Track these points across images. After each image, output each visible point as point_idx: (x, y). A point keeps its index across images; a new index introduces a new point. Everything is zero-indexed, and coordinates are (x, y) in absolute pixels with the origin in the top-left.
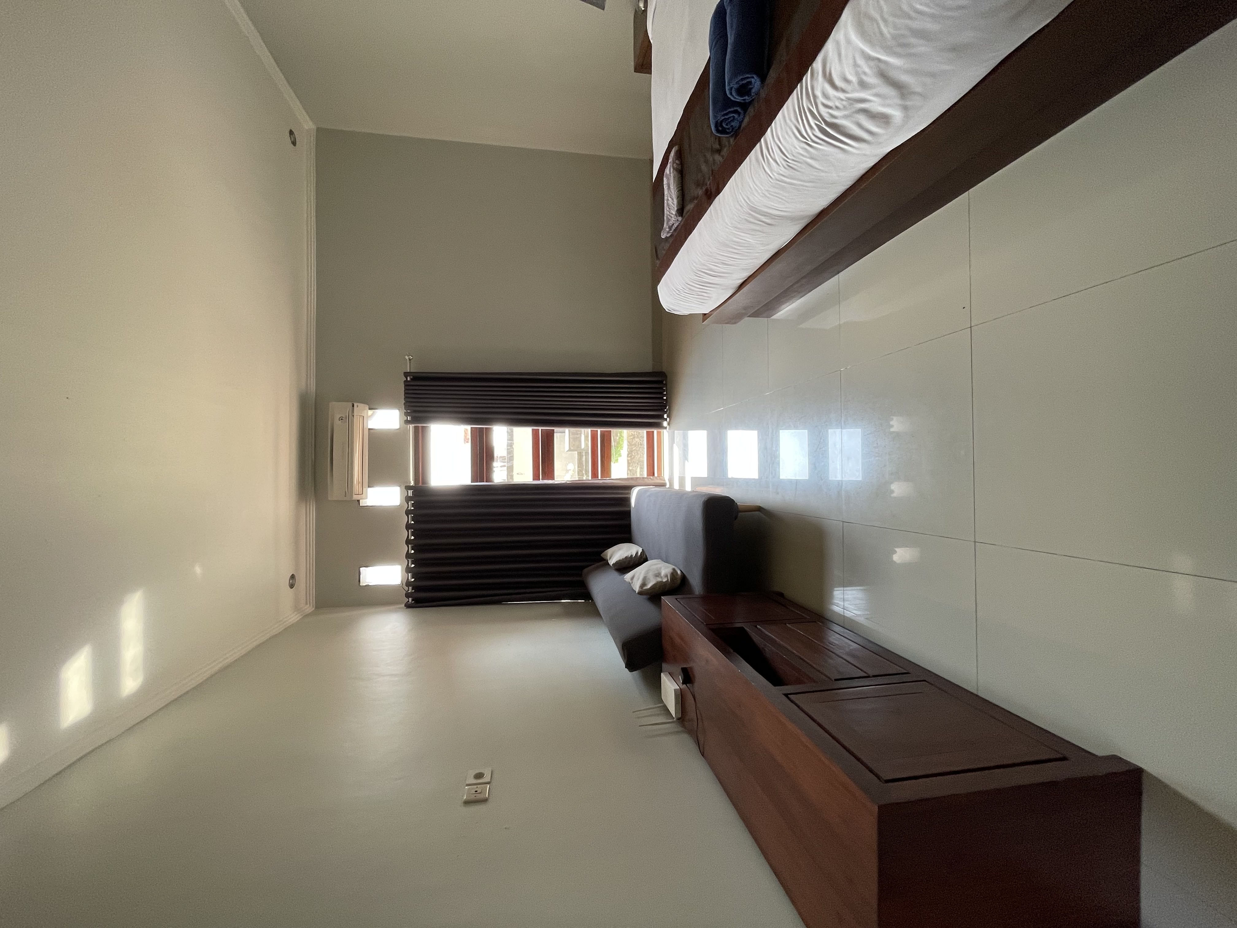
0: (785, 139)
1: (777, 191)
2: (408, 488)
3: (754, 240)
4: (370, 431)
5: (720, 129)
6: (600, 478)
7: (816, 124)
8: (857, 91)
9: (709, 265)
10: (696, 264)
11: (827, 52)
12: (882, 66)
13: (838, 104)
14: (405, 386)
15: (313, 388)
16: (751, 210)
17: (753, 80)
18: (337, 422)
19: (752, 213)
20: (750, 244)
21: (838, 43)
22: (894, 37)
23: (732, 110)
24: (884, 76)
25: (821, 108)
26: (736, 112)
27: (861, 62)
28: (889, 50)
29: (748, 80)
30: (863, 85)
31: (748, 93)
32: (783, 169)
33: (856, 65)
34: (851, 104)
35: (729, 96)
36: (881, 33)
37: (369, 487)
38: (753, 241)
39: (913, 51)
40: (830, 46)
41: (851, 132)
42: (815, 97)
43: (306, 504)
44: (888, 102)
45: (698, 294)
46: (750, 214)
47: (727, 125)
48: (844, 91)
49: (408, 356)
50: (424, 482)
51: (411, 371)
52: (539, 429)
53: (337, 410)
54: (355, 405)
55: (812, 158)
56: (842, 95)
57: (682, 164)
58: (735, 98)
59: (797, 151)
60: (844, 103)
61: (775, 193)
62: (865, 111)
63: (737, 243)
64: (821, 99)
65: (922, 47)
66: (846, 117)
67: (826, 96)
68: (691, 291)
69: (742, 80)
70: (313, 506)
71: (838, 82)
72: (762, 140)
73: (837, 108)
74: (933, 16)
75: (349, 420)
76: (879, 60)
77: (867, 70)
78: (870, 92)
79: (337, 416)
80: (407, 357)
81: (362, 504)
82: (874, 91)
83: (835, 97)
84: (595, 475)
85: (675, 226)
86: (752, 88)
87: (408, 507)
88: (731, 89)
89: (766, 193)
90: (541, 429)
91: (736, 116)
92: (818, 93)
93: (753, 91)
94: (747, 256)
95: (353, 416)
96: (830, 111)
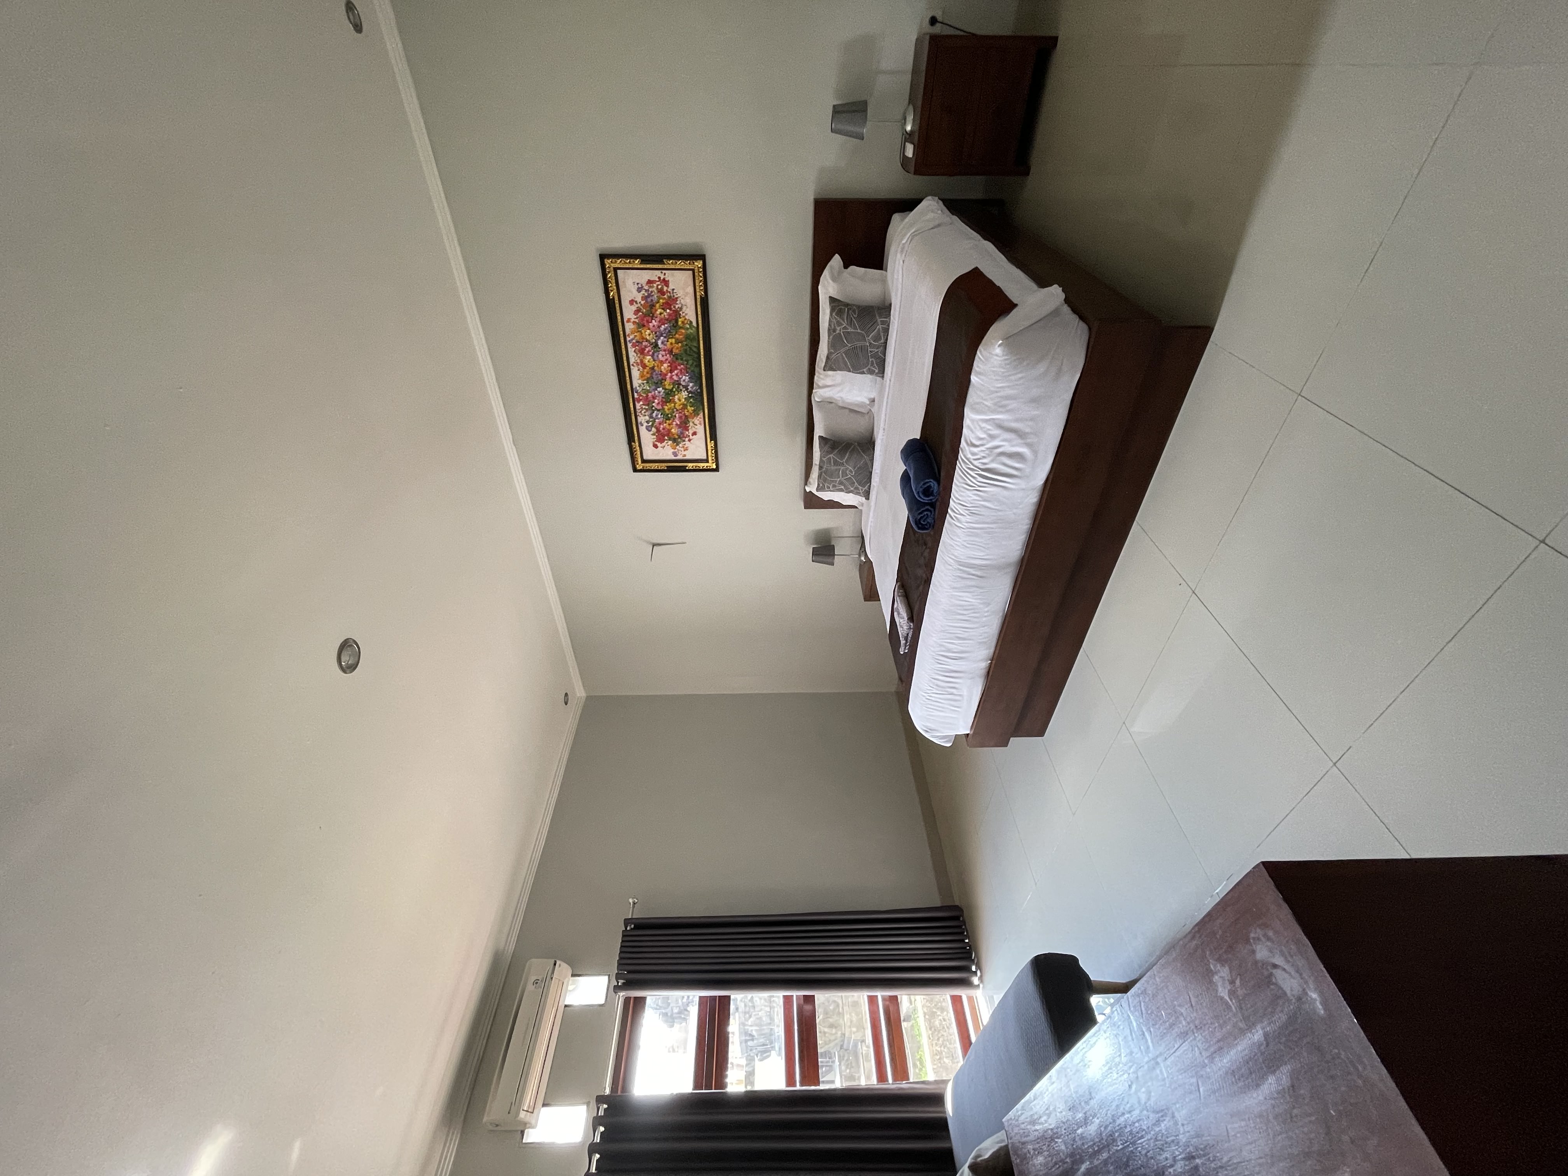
0: (961, 496)
1: (972, 538)
2: (600, 1099)
3: (975, 599)
4: (566, 1008)
5: (920, 526)
6: (890, 1081)
7: (976, 474)
8: (990, 442)
9: (946, 644)
10: (934, 648)
11: (965, 435)
12: (997, 421)
13: (984, 455)
14: (624, 936)
15: (511, 948)
16: (960, 565)
17: (932, 485)
18: (530, 987)
19: (961, 568)
20: (973, 605)
21: (968, 427)
22: (995, 404)
23: (924, 509)
24: (1000, 427)
25: (975, 463)
26: (927, 510)
27: (984, 425)
28: (994, 412)
29: (928, 484)
30: (992, 437)
31: (932, 494)
32: (968, 517)
33: (981, 428)
34: (991, 452)
35: (919, 499)
36: (987, 406)
37: (544, 1105)
38: (974, 601)
39: (1008, 408)
40: (965, 431)
41: (1002, 472)
42: (968, 459)
43: (449, 1129)
44: (1014, 443)
45: (947, 691)
46: (961, 570)
47: (924, 521)
48: (982, 445)
49: (633, 898)
50: (625, 1089)
51: (634, 917)
52: (793, 996)
53: (536, 967)
54: (558, 963)
55: (985, 500)
56: (982, 448)
57: (905, 592)
58: (924, 499)
59: (972, 498)
60: (987, 452)
61: (973, 541)
62: (1002, 454)
63: (960, 606)
64: (971, 457)
65: (1013, 405)
66: (992, 461)
67: (973, 454)
68: (940, 689)
69: (924, 484)
70: (456, 1137)
71: (977, 443)
72: (949, 510)
73: (984, 457)
74: (1008, 387)
75: (544, 984)
76: (993, 419)
77: (989, 427)
78: (998, 439)
79: (533, 978)
80: (631, 901)
81: (527, 1139)
82: (1001, 438)
83: (979, 451)
84: (882, 1077)
85: (910, 636)
86: (933, 491)
87: (594, 1140)
88: (918, 493)
89: (965, 544)
90: (797, 996)
91: (929, 513)
92: (969, 456)
93: (935, 491)
94: (977, 622)
95: (552, 978)
96: (980, 461)
